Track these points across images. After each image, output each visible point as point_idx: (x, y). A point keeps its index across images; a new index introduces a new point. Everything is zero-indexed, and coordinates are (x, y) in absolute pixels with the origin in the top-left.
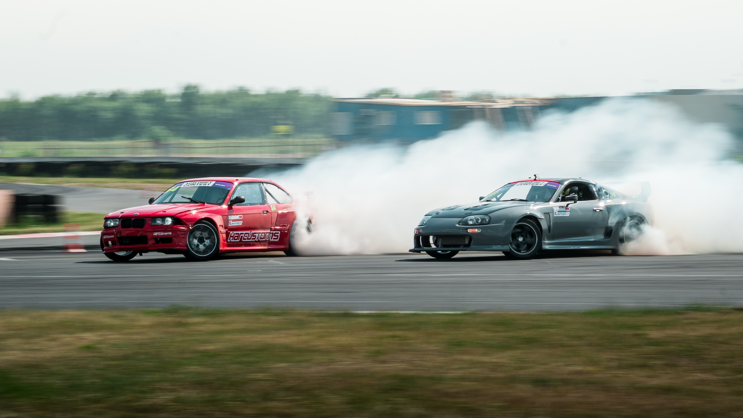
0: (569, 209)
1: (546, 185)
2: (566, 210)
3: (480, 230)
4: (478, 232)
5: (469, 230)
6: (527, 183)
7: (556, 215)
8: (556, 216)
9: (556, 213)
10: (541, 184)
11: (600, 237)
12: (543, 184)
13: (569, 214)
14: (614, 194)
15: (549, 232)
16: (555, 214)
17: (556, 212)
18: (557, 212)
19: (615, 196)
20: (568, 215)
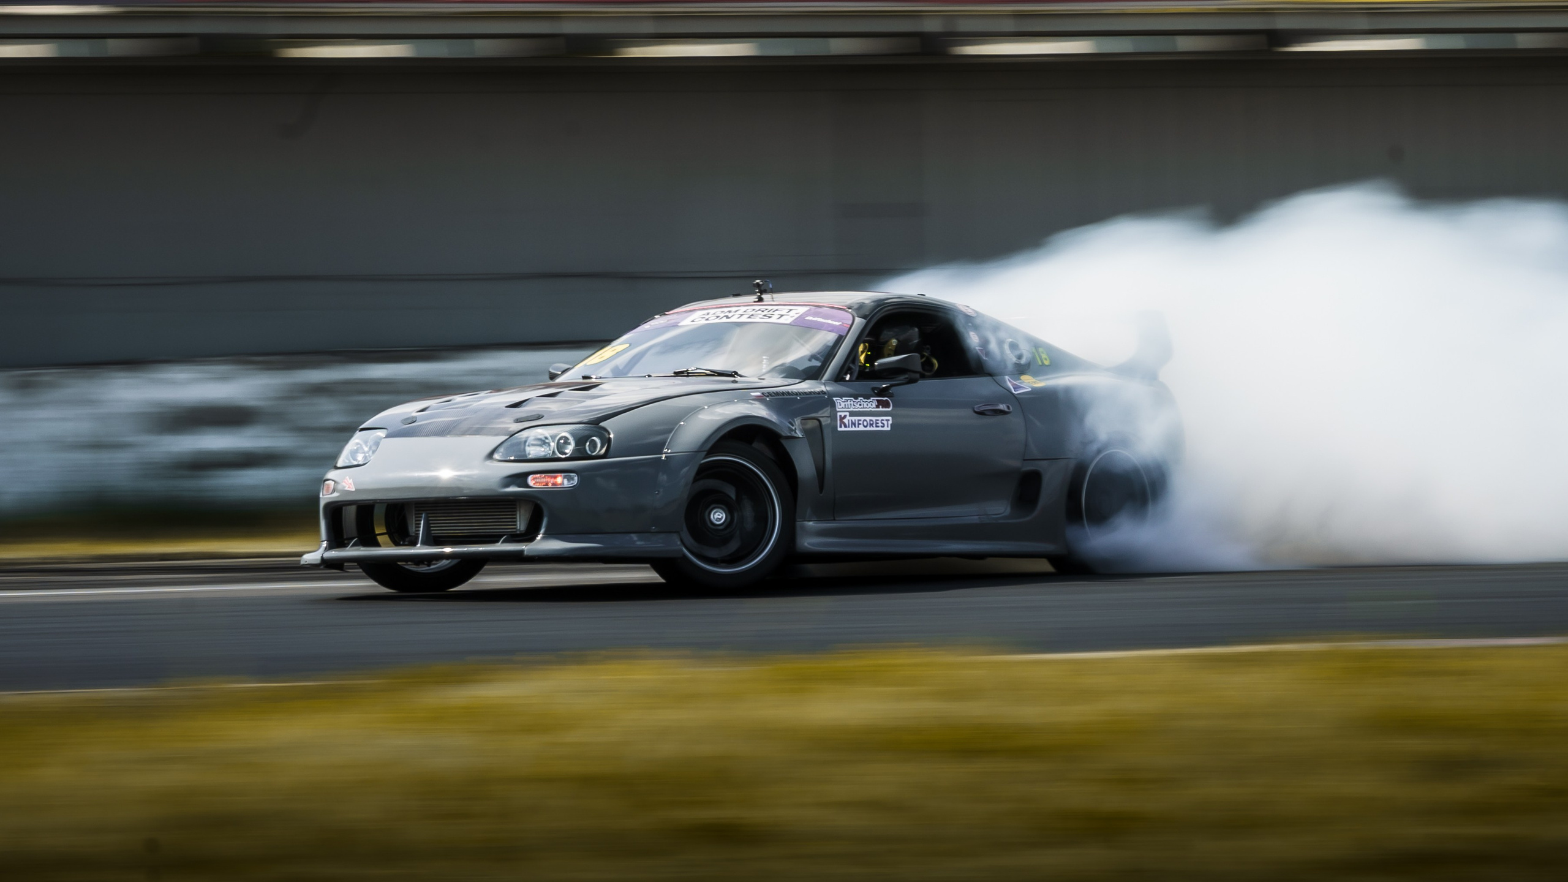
0: (889, 407)
1: (801, 318)
2: (877, 407)
3: (573, 479)
4: (566, 483)
5: (530, 478)
6: (730, 312)
7: (845, 427)
8: (843, 429)
9: (846, 421)
10: (782, 316)
11: (999, 509)
12: (791, 313)
13: (890, 422)
14: (1044, 356)
15: (821, 487)
16: (842, 422)
17: (845, 416)
18: (848, 414)
19: (1047, 363)
20: (886, 428)
